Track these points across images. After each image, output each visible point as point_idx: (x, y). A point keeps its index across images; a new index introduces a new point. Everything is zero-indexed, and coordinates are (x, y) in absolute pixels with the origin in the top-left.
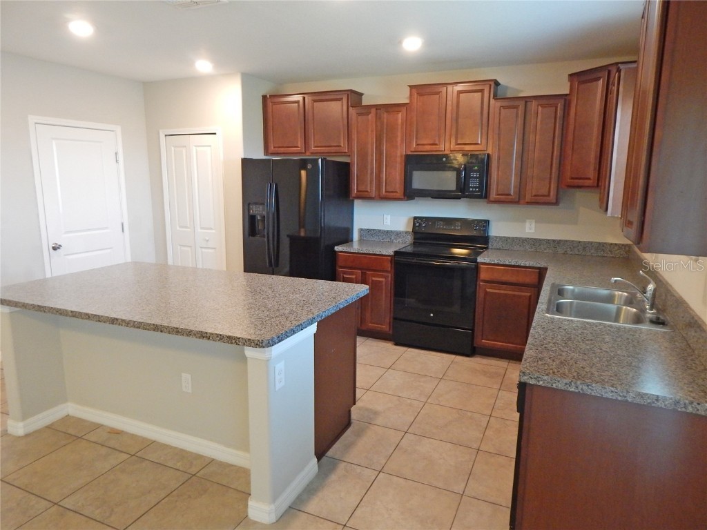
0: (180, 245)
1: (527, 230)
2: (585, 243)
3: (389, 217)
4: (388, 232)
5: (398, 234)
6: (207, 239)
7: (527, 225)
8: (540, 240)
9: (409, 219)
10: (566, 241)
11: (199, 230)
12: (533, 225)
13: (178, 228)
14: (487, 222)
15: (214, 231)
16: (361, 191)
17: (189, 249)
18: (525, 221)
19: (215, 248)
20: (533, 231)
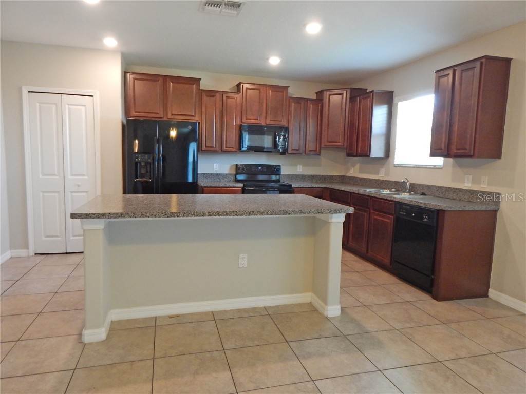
0: (43, 192)
1: (298, 170)
2: (325, 176)
3: (218, 165)
4: (217, 175)
5: (224, 176)
6: (80, 184)
7: (298, 167)
8: (305, 175)
9: (231, 166)
10: (317, 175)
11: (70, 177)
12: (301, 167)
13: (41, 176)
14: (279, 166)
15: (86, 177)
16: (208, 147)
17: (56, 194)
18: (297, 166)
19: (87, 192)
20: (301, 171)
